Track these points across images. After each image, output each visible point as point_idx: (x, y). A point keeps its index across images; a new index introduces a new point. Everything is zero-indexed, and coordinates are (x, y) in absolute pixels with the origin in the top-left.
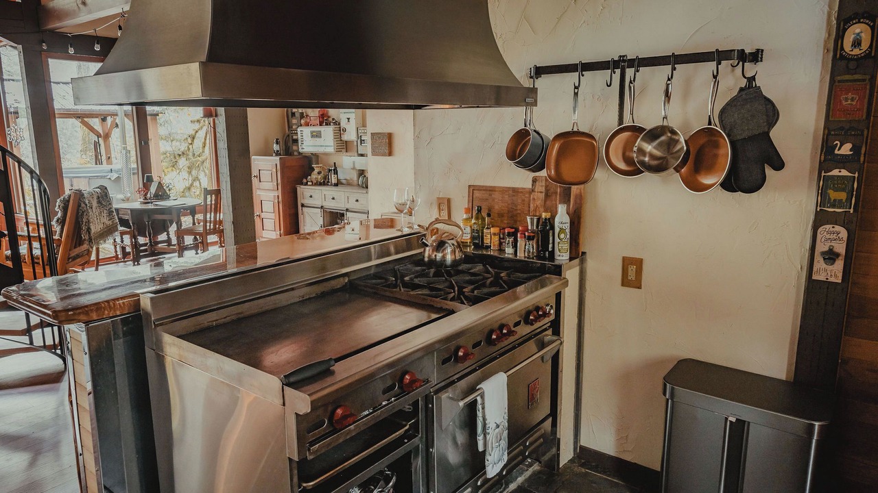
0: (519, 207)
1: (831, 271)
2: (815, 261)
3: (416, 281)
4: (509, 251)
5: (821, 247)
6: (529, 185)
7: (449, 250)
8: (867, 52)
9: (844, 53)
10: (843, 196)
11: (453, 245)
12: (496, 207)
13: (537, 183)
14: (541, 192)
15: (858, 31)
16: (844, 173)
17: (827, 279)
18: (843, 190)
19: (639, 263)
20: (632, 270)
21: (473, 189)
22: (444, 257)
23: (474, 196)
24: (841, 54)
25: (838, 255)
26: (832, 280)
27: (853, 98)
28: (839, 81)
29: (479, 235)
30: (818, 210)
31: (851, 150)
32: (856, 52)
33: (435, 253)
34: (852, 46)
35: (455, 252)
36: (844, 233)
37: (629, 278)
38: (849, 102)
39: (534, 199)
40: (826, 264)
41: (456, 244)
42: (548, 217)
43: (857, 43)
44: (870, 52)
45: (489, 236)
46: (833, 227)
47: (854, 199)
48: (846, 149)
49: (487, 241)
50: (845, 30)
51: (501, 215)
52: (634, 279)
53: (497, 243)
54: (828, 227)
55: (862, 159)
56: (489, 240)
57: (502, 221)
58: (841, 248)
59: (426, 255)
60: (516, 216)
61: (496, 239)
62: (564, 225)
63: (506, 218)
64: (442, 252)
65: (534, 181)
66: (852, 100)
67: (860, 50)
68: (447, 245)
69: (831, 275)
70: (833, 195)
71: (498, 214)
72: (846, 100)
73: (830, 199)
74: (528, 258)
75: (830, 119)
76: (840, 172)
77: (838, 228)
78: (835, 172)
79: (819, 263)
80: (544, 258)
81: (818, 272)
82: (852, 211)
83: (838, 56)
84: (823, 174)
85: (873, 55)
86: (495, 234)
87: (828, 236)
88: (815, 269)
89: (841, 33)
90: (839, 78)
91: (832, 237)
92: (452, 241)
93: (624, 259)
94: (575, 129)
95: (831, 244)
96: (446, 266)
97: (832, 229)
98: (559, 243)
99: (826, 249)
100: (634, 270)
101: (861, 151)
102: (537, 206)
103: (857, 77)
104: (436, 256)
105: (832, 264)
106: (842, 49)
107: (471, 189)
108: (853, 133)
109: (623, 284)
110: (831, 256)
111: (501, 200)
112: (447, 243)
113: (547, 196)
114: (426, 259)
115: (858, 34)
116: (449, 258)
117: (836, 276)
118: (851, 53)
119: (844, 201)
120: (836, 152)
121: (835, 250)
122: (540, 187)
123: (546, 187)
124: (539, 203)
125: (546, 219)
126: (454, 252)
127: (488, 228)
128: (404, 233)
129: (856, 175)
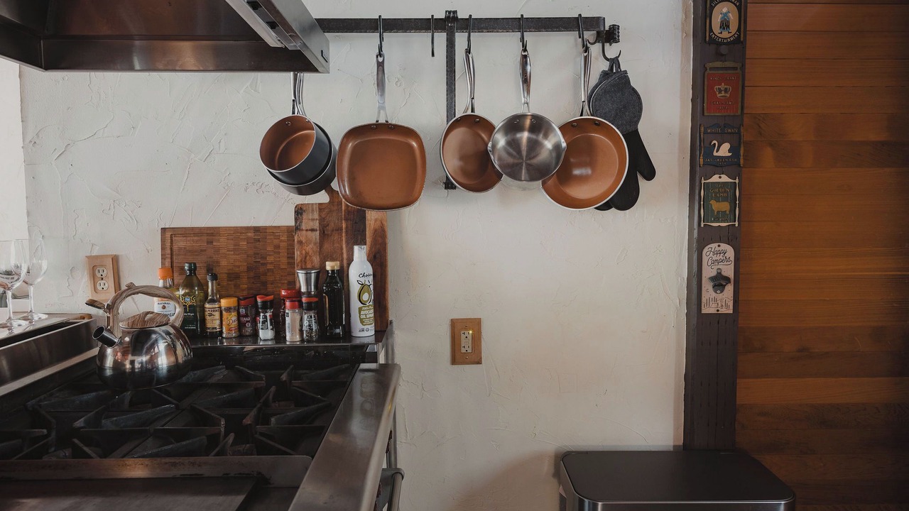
0: (270, 259)
1: (721, 300)
2: (704, 289)
3: (108, 424)
4: (266, 334)
5: (709, 272)
6: (289, 221)
7: (162, 346)
8: (736, 36)
9: (713, 36)
10: (725, 206)
11: (168, 333)
12: (224, 263)
13: (305, 216)
14: (312, 230)
15: (725, 10)
16: (725, 179)
17: (718, 311)
18: (725, 199)
19: (476, 324)
20: (467, 337)
21: (170, 236)
22: (152, 360)
23: (175, 247)
24: (710, 36)
25: (727, 280)
26: (723, 311)
27: (726, 89)
28: (711, 69)
29: (195, 316)
30: (702, 226)
31: (729, 151)
32: (725, 34)
33: (130, 357)
34: (721, 28)
35: (175, 347)
36: (730, 252)
37: (463, 350)
38: (723, 94)
39: (300, 242)
40: (716, 292)
41: (172, 331)
42: (336, 268)
43: (725, 25)
44: (739, 36)
45: (217, 315)
46: (719, 246)
47: (737, 208)
48: (724, 151)
49: (213, 323)
50: (712, 8)
51: (233, 276)
52: (470, 351)
53: (234, 324)
54: (714, 246)
55: (742, 161)
56: (218, 322)
57: (236, 286)
58: (729, 271)
59: (109, 362)
60: (265, 274)
61: (231, 319)
62: (367, 279)
63: (245, 280)
64: (147, 353)
65: (299, 211)
66: (726, 91)
67: (729, 33)
68: (154, 336)
69: (722, 306)
70: (716, 206)
71: (229, 275)
72: (720, 91)
73: (713, 211)
74: (308, 341)
75: (706, 114)
76: (720, 177)
77: (724, 246)
78: (715, 179)
79: (708, 291)
80: (336, 338)
81: (708, 303)
82: (737, 224)
83: (707, 38)
84: (703, 181)
85: (742, 39)
86: (228, 310)
87: (715, 258)
88: (704, 300)
89: (708, 12)
90: (711, 65)
91: (718, 258)
92: (164, 328)
93: (454, 323)
94: (382, 121)
95: (719, 267)
96: (159, 381)
97: (717, 249)
98: (360, 309)
99: (714, 273)
100: (470, 337)
101: (739, 152)
102: (307, 254)
103: (728, 64)
104: (132, 362)
105: (722, 292)
106: (711, 30)
107: (168, 235)
108: (730, 131)
109: (454, 361)
110: (719, 282)
111: (234, 250)
112: (155, 332)
113: (324, 235)
114: (109, 373)
115: (726, 14)
116: (163, 362)
117: (727, 306)
118: (719, 35)
119: (728, 212)
120: (715, 154)
121: (724, 274)
122: (311, 221)
123: (322, 220)
124: (310, 248)
125: (333, 271)
126: (171, 349)
127: (213, 301)
128: (17, 331)
129: (737, 181)
